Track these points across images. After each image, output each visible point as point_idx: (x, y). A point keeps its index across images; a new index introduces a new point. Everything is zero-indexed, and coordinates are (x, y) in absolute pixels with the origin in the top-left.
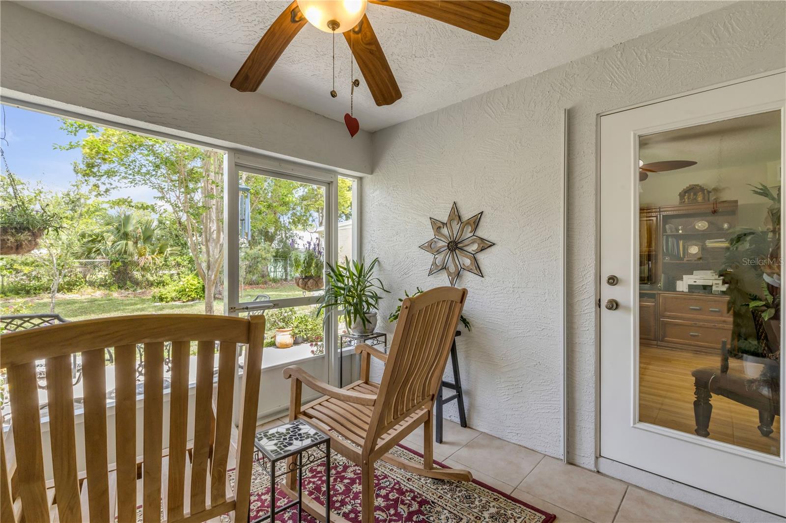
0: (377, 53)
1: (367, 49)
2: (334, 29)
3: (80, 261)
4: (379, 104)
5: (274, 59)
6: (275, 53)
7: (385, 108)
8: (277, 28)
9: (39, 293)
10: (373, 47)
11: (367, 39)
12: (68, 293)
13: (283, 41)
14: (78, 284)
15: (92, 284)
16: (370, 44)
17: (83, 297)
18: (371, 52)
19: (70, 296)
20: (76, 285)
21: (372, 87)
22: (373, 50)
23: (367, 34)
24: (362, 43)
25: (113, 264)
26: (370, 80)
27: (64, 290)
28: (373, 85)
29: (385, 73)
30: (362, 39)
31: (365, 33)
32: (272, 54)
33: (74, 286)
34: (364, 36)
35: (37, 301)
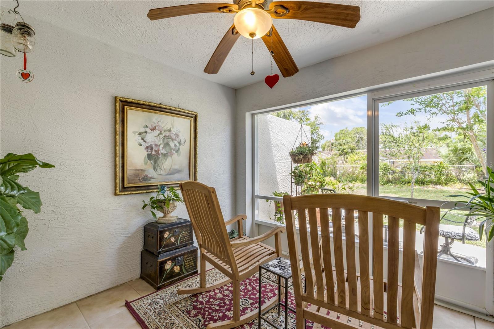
0: (309, 6)
1: (302, 11)
2: (253, 37)
3: (453, 166)
4: (353, 27)
5: (287, 53)
6: (283, 52)
7: (359, 25)
8: (269, 44)
9: (429, 184)
10: (303, 7)
11: (295, 8)
12: (445, 186)
13: (279, 45)
14: (452, 180)
15: (461, 181)
16: (300, 8)
17: (453, 189)
18: (306, 10)
19: (446, 188)
20: (450, 181)
21: (334, 23)
22: (305, 8)
23: (293, 6)
24: (297, 12)
25: (477, 168)
26: (327, 21)
27: (443, 184)
28: (334, 22)
29: (328, 9)
30: (294, 11)
31: (291, 7)
32: (283, 53)
33: (449, 182)
34: (292, 8)
35: (426, 189)
